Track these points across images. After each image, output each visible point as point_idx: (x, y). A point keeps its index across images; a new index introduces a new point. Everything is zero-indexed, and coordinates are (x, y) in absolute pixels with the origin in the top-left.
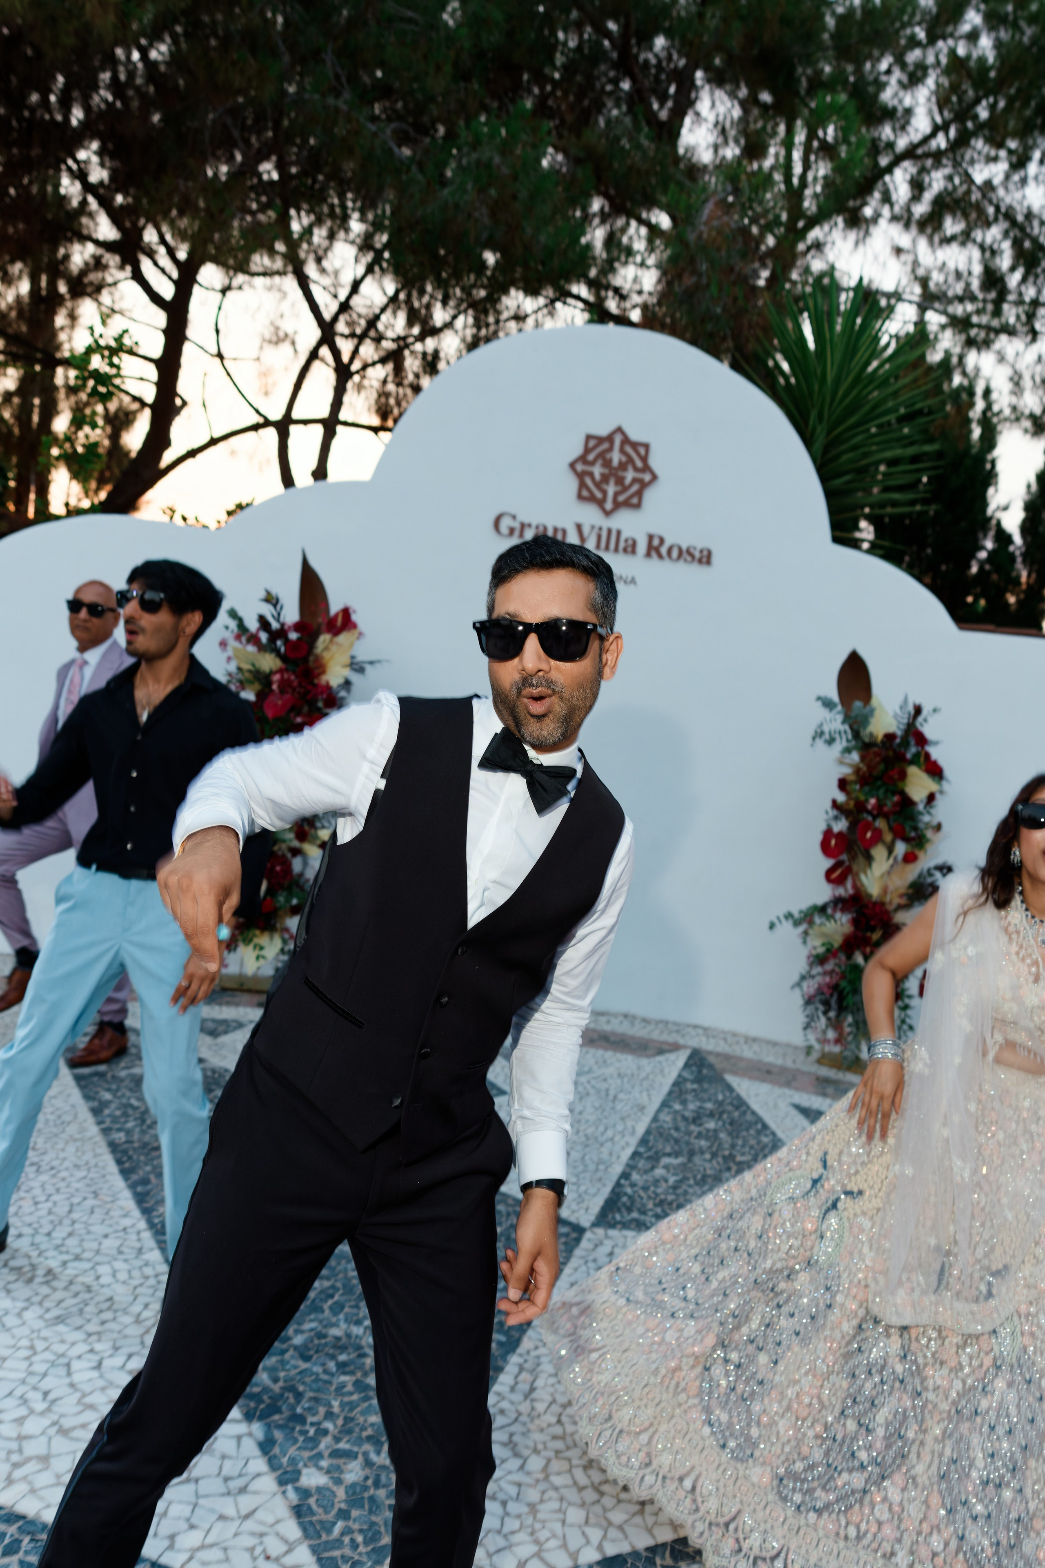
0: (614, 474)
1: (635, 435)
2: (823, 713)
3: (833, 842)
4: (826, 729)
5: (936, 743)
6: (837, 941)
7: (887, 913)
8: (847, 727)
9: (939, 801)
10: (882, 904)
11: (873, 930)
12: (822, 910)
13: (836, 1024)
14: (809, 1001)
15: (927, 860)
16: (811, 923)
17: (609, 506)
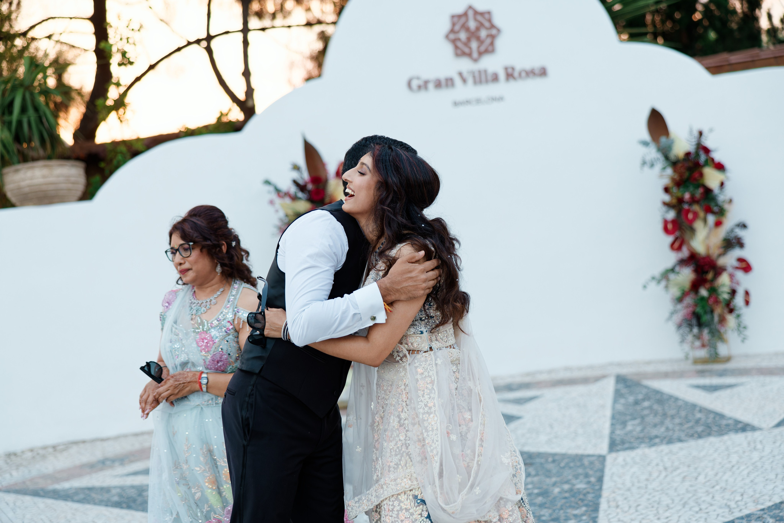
0: (473, 35)
1: (481, 7)
2: (643, 150)
3: (670, 226)
4: (647, 159)
5: (715, 150)
6: (687, 285)
7: (712, 260)
8: (659, 156)
9: (727, 185)
10: (708, 257)
11: (707, 272)
12: (672, 270)
13: (698, 337)
14: (679, 326)
15: (729, 222)
16: (668, 279)
17: (475, 55)
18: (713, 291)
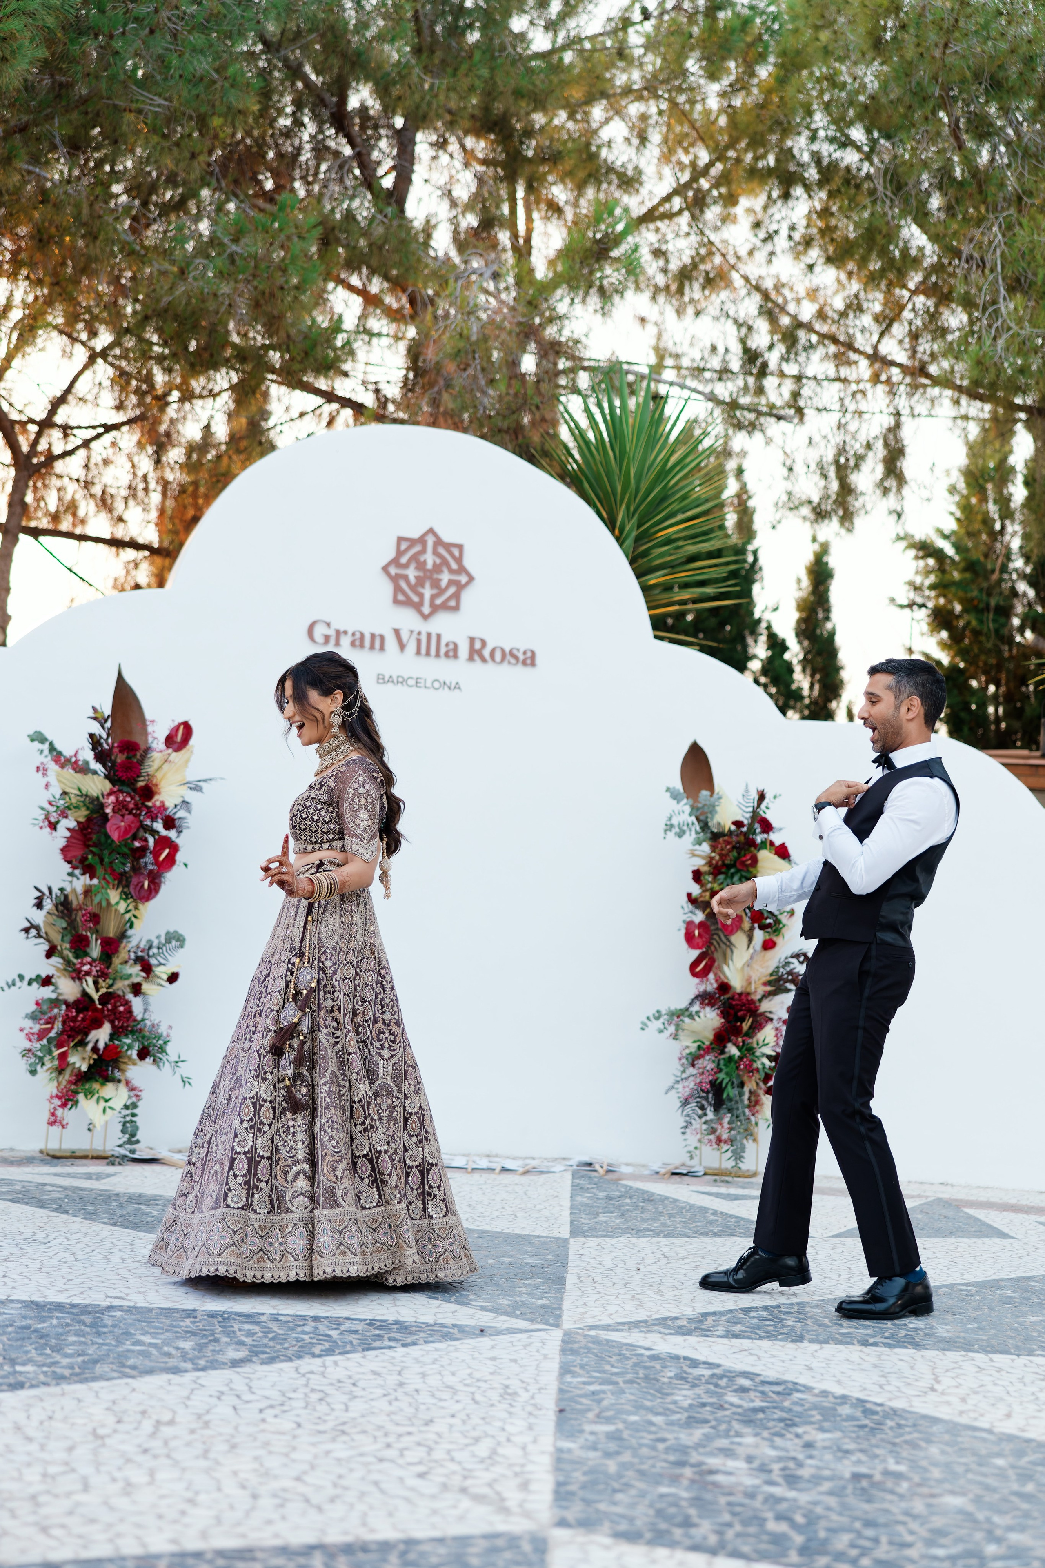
0: (429, 576)
1: (446, 538)
2: (671, 805)
3: (695, 933)
4: (675, 821)
5: (780, 828)
6: (708, 1036)
7: (752, 1002)
8: (693, 819)
10: (748, 994)
11: (742, 1020)
12: (688, 1010)
14: (685, 1103)
16: (678, 1025)
17: (426, 609)
18: (748, 1051)
